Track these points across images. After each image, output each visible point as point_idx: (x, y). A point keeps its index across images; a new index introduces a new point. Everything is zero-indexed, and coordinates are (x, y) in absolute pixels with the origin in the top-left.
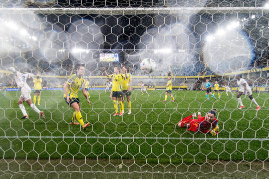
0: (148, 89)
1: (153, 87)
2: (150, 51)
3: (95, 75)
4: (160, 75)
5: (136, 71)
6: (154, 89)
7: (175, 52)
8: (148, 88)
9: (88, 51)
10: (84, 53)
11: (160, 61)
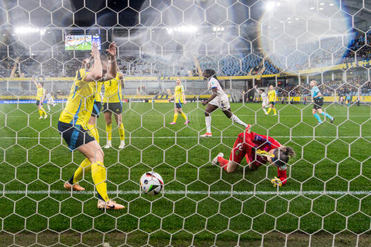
0: (156, 101)
1: (165, 97)
2: (159, 29)
3: (57, 76)
4: (179, 74)
5: (133, 68)
6: (167, 101)
7: (205, 31)
8: (156, 98)
9: (42, 31)
10: (36, 36)
11: (179, 49)
